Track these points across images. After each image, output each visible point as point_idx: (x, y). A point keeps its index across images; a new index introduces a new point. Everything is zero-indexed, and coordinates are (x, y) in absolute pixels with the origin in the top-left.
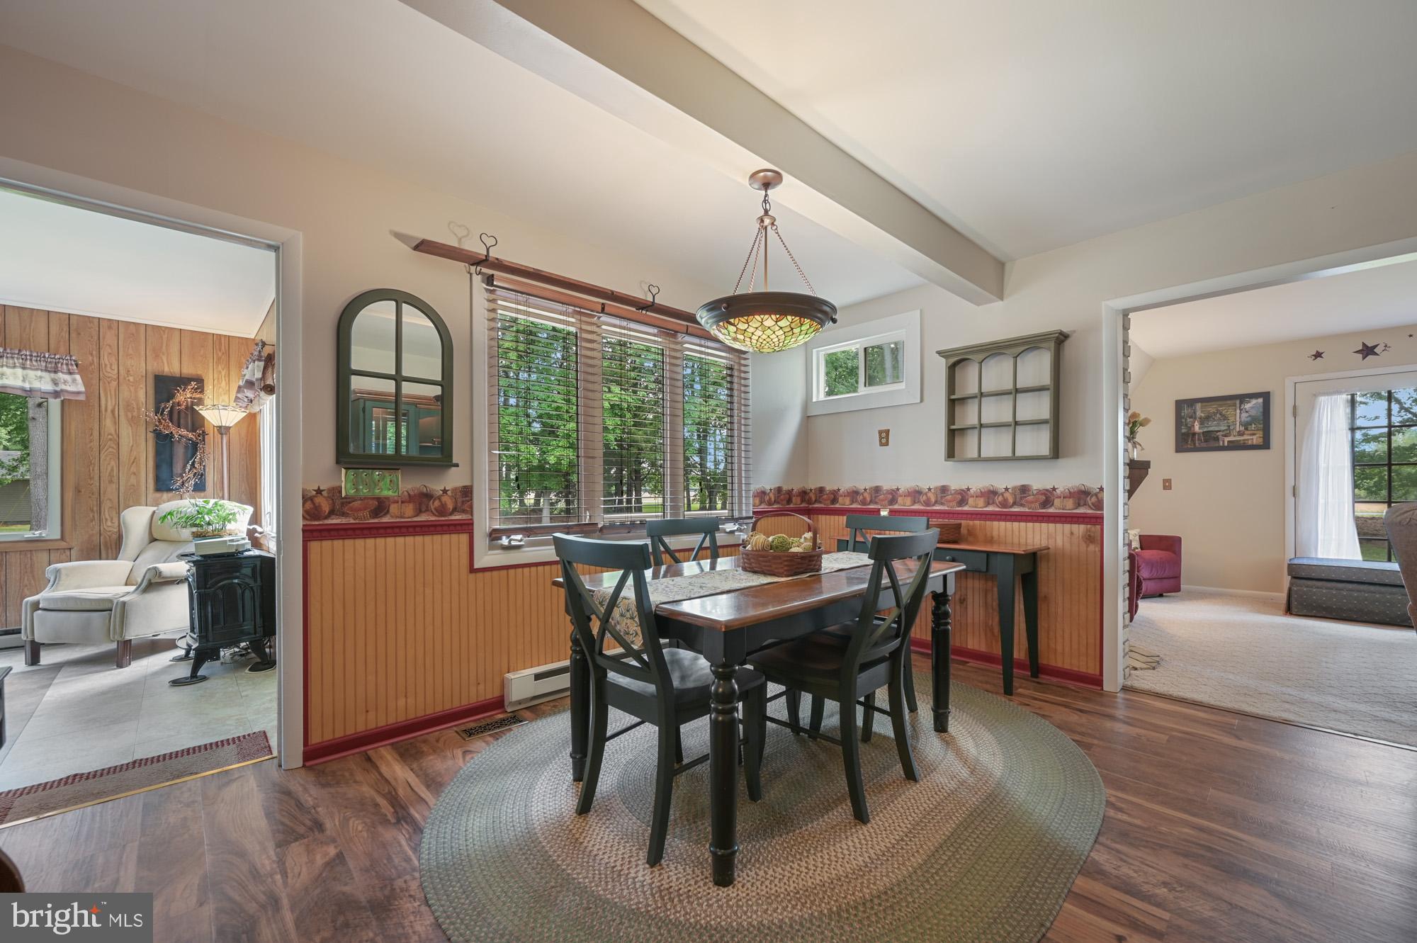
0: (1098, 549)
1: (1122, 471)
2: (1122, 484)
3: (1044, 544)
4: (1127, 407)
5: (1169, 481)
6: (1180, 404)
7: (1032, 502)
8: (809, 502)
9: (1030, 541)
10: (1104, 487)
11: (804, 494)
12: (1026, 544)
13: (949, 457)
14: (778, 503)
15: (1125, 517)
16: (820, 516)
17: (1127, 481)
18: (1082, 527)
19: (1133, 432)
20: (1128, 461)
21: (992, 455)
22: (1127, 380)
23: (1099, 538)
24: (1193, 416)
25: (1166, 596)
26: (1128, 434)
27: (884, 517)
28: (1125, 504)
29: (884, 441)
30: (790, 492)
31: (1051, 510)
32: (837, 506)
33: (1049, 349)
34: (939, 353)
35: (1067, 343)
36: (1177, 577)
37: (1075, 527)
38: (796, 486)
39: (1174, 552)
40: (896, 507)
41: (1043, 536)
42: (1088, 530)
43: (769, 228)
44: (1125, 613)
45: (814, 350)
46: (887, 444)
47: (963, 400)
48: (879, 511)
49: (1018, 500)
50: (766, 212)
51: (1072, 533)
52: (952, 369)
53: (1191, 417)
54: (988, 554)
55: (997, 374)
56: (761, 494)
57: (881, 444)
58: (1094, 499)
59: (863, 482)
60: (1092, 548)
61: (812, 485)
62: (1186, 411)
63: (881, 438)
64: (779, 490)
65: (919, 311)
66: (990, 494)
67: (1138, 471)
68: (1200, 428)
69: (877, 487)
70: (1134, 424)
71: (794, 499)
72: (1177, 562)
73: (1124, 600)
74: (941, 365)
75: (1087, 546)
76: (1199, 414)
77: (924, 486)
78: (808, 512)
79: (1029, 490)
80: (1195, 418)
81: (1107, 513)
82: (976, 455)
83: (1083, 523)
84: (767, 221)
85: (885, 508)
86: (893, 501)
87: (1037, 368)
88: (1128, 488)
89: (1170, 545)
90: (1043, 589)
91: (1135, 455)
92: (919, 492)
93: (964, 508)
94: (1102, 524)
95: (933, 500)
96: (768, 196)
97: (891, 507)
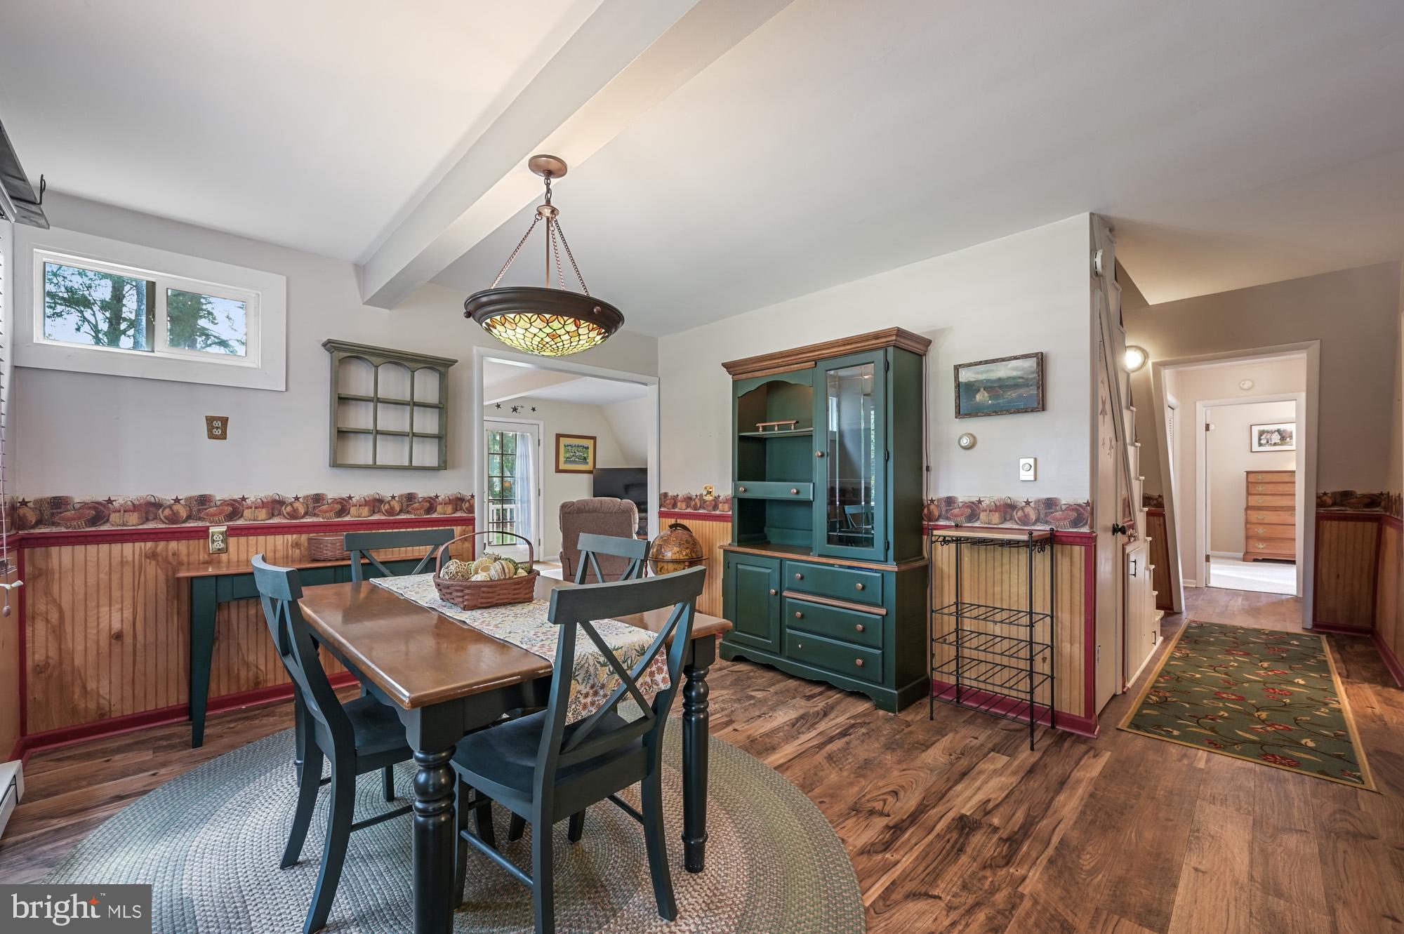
0: (471, 546)
10: (474, 494)
11: (14, 510)
13: (333, 462)
29: (218, 432)
31: (435, 516)
32: (104, 527)
35: (449, 369)
40: (240, 522)
46: (223, 436)
47: (351, 400)
48: (208, 528)
49: (404, 507)
50: (548, 201)
52: (337, 365)
57: (212, 436)
58: (467, 505)
63: (210, 428)
66: (375, 503)
74: (322, 356)
77: (288, 494)
81: (476, 515)
83: (460, 525)
85: (218, 523)
86: (241, 514)
92: (281, 503)
93: (347, 519)
94: (474, 525)
95: (302, 511)
96: (548, 185)
97: (231, 523)
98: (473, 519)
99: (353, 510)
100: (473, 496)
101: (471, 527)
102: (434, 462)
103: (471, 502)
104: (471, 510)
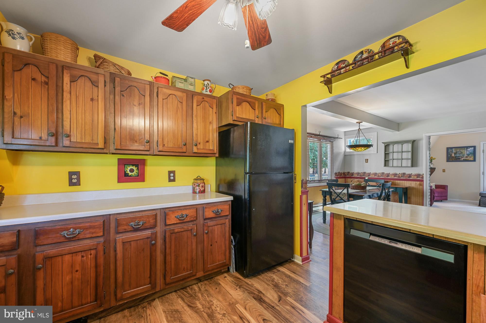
0: (422, 187)
1: (428, 170)
2: (428, 173)
3: (409, 186)
4: (430, 156)
5: (445, 170)
6: (448, 149)
7: (406, 177)
8: (345, 175)
9: (405, 185)
10: (424, 174)
11: (344, 173)
12: (405, 186)
13: (385, 166)
14: (339, 175)
15: (429, 180)
16: (348, 179)
17: (430, 172)
18: (419, 182)
19: (431, 161)
20: (430, 168)
21: (396, 166)
22: (430, 150)
23: (423, 185)
24: (452, 152)
25: (443, 201)
26: (430, 162)
27: (366, 179)
28: (429, 177)
29: (367, 161)
30: (341, 173)
31: (411, 178)
32: (353, 176)
33: (411, 143)
34: (382, 143)
35: (415, 142)
36: (447, 196)
37: (417, 182)
38: (342, 172)
39: (445, 189)
40: (370, 177)
41: (409, 184)
42: (420, 183)
44: (429, 201)
45: (347, 139)
47: (388, 154)
48: (365, 178)
49: (402, 176)
51: (416, 184)
52: (386, 146)
53: (451, 152)
54: (396, 188)
55: (397, 148)
56: (336, 173)
57: (366, 162)
58: (421, 176)
59: (361, 171)
60: (421, 187)
61: (346, 171)
62: (450, 150)
63: (366, 161)
64: (339, 172)
65: (377, 132)
66: (395, 175)
67: (432, 170)
68: (454, 155)
69: (365, 172)
70: (432, 159)
71: (342, 175)
72: (447, 192)
73: (429, 198)
74: (383, 145)
75: (420, 186)
76: (454, 151)
77: (378, 172)
78: (345, 178)
79: (405, 174)
80: (453, 153)
81: (424, 179)
82: (392, 166)
83: (419, 181)
84: (360, 130)
85: (367, 177)
86: (369, 175)
87: (408, 147)
88: (430, 174)
89: (444, 188)
90: (409, 196)
91: (432, 166)
92: (376, 174)
93: (389, 178)
94: (423, 182)
95: (380, 175)
97: (369, 177)
98: (423, 180)
99: (390, 176)
100: (423, 174)
101: (422, 182)
102: (410, 165)
103: (423, 176)
104: (423, 178)
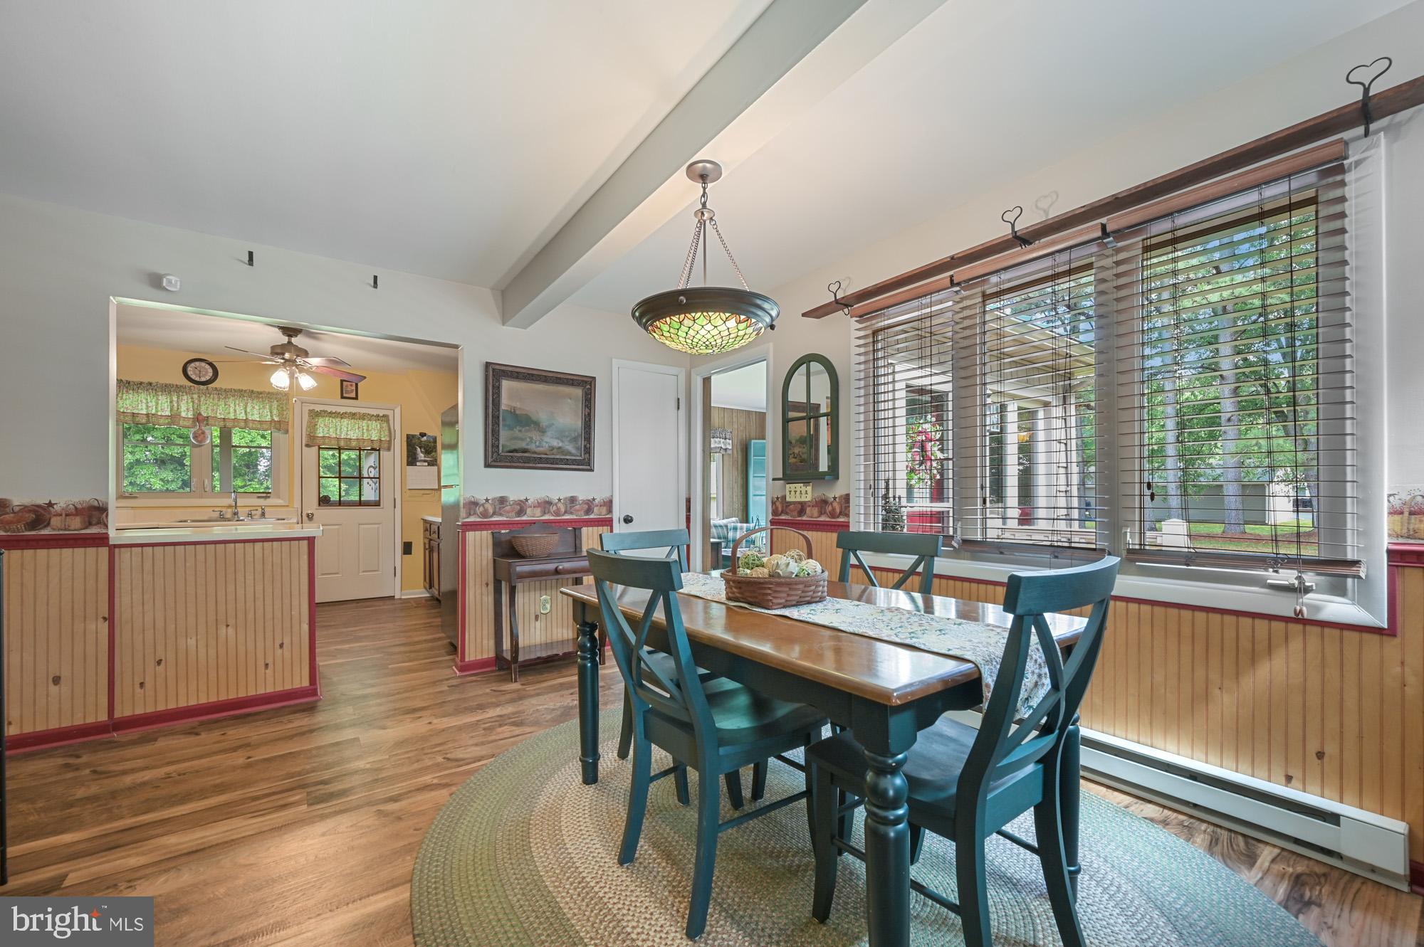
43: (708, 222)
50: (704, 205)
84: (705, 215)
96: (704, 189)
